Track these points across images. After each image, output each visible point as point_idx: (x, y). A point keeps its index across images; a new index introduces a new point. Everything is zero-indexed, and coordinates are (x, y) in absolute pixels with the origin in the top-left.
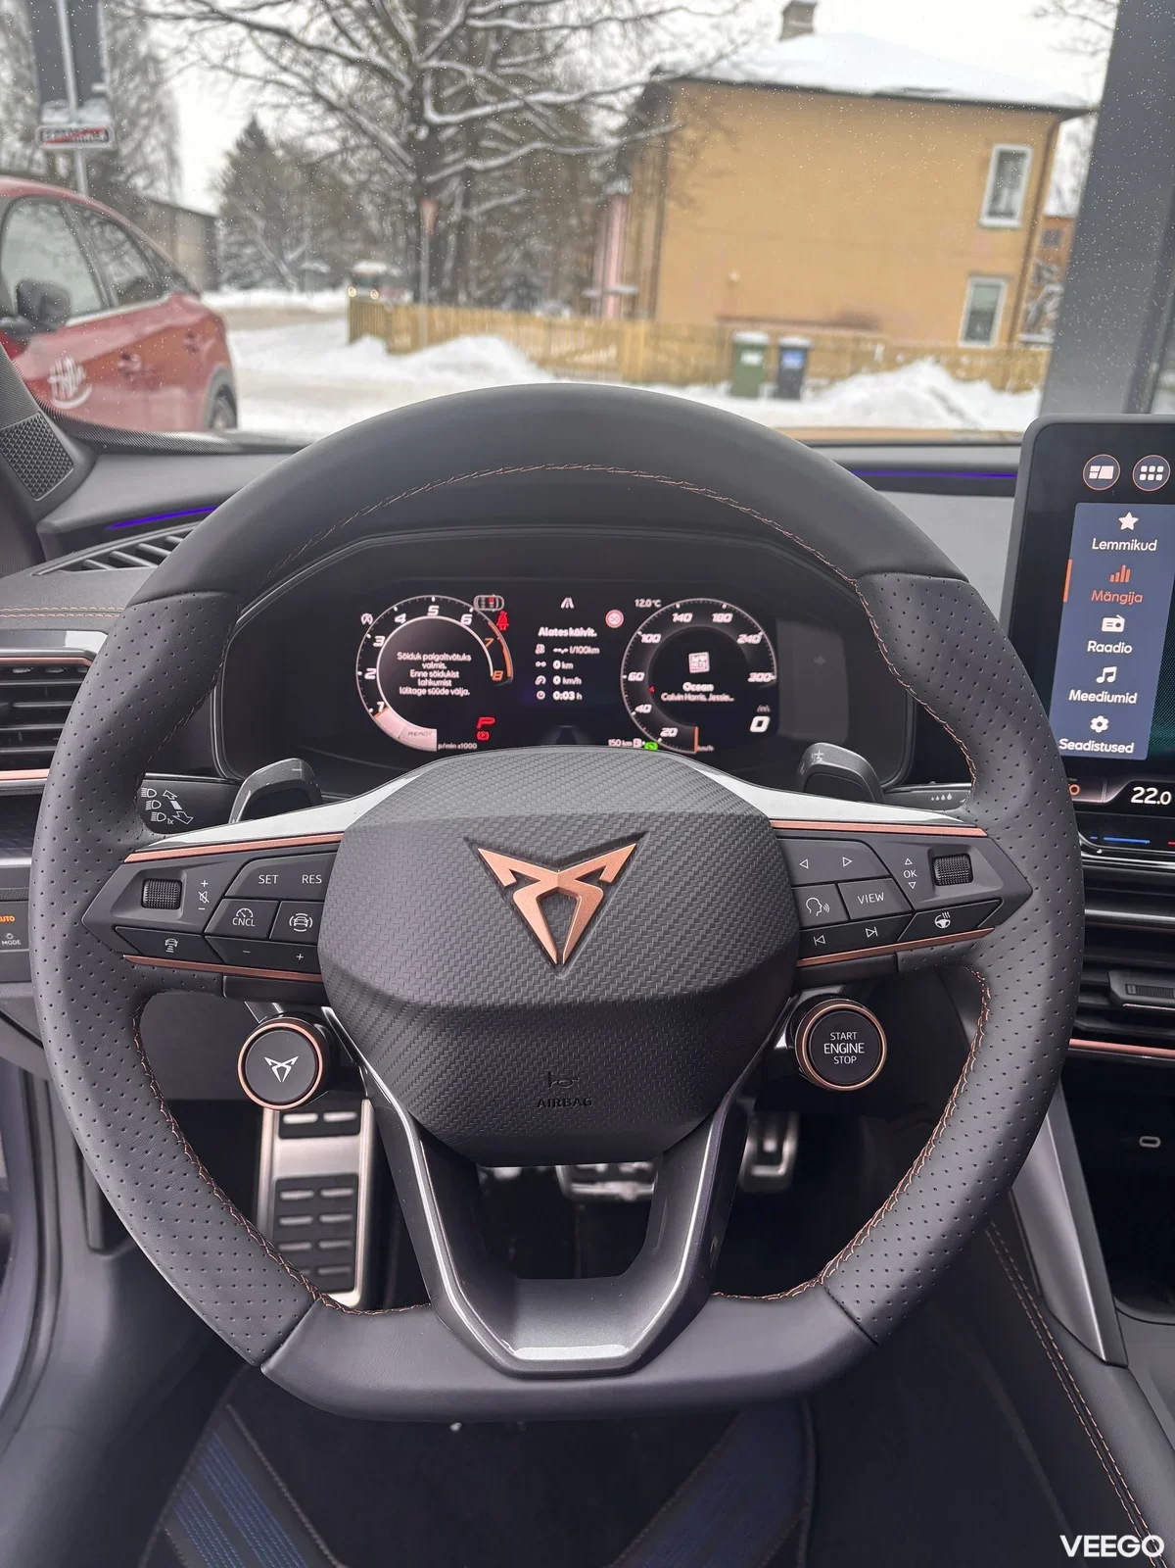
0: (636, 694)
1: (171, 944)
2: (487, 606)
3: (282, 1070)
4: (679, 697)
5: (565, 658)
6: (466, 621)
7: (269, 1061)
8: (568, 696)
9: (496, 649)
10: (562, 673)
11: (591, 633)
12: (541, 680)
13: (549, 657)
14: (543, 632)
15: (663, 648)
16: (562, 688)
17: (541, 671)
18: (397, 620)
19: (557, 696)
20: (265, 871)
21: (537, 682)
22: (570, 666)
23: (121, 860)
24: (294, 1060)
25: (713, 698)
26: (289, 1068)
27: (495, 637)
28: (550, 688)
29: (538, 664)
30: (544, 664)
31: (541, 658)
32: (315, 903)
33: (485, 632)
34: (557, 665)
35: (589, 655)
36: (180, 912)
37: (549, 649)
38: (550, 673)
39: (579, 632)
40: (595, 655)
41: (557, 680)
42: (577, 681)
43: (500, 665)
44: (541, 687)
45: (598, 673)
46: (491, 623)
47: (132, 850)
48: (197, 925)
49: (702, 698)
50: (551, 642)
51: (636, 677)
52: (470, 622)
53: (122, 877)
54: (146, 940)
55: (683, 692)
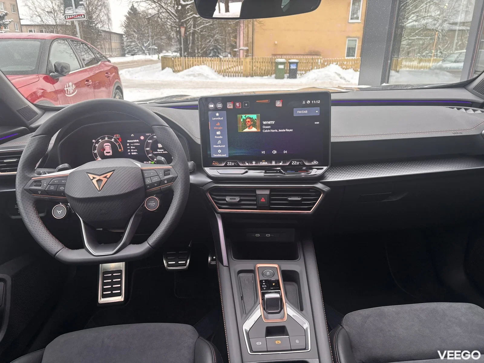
0: (148, 152)
1: (40, 192)
2: (117, 137)
3: (60, 212)
4: (157, 152)
5: (133, 146)
6: (113, 140)
7: (57, 211)
8: (135, 153)
9: (119, 145)
10: (133, 149)
11: (138, 141)
12: (129, 151)
13: (130, 146)
14: (128, 141)
15: (153, 142)
16: (133, 152)
17: (129, 149)
18: (99, 141)
19: (132, 153)
20: (56, 180)
21: (128, 151)
22: (134, 147)
23: (31, 179)
24: (61, 211)
25: (164, 152)
26: (61, 212)
27: (119, 143)
28: (131, 152)
29: (128, 147)
30: (129, 147)
31: (128, 146)
32: (64, 185)
33: (117, 142)
34: (132, 147)
35: (138, 145)
36: (41, 187)
37: (130, 144)
38: (130, 149)
39: (135, 141)
40: (139, 145)
41: (132, 150)
42: (136, 150)
43: (120, 148)
44: (129, 152)
45: (140, 148)
46: (118, 140)
47: (33, 177)
48: (43, 189)
49: (162, 152)
50: (130, 143)
51: (147, 149)
52: (114, 140)
53: (31, 181)
54: (35, 192)
55: (158, 151)
